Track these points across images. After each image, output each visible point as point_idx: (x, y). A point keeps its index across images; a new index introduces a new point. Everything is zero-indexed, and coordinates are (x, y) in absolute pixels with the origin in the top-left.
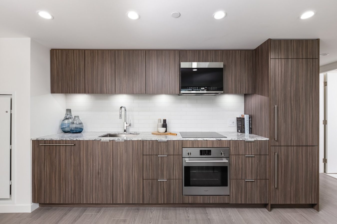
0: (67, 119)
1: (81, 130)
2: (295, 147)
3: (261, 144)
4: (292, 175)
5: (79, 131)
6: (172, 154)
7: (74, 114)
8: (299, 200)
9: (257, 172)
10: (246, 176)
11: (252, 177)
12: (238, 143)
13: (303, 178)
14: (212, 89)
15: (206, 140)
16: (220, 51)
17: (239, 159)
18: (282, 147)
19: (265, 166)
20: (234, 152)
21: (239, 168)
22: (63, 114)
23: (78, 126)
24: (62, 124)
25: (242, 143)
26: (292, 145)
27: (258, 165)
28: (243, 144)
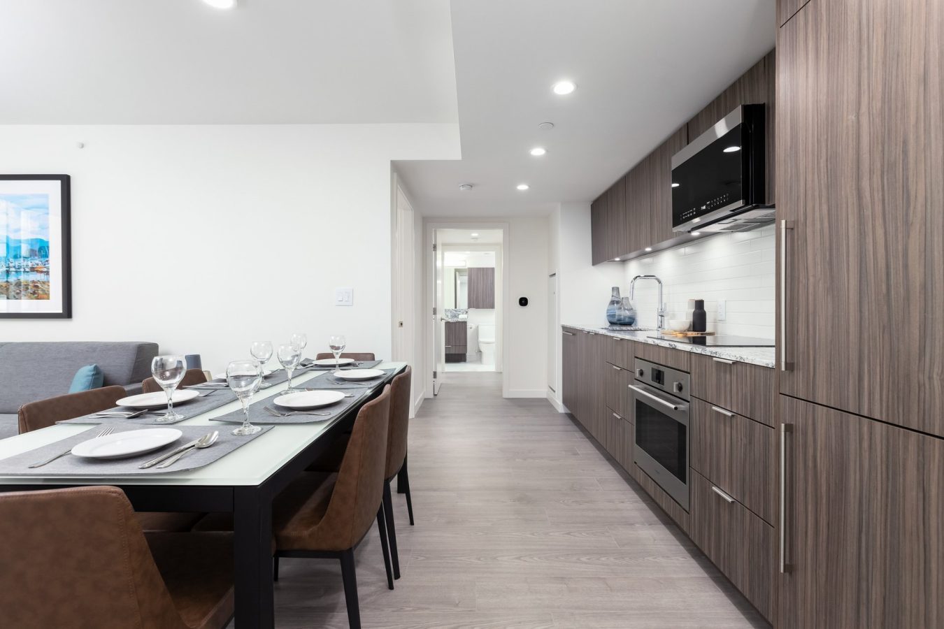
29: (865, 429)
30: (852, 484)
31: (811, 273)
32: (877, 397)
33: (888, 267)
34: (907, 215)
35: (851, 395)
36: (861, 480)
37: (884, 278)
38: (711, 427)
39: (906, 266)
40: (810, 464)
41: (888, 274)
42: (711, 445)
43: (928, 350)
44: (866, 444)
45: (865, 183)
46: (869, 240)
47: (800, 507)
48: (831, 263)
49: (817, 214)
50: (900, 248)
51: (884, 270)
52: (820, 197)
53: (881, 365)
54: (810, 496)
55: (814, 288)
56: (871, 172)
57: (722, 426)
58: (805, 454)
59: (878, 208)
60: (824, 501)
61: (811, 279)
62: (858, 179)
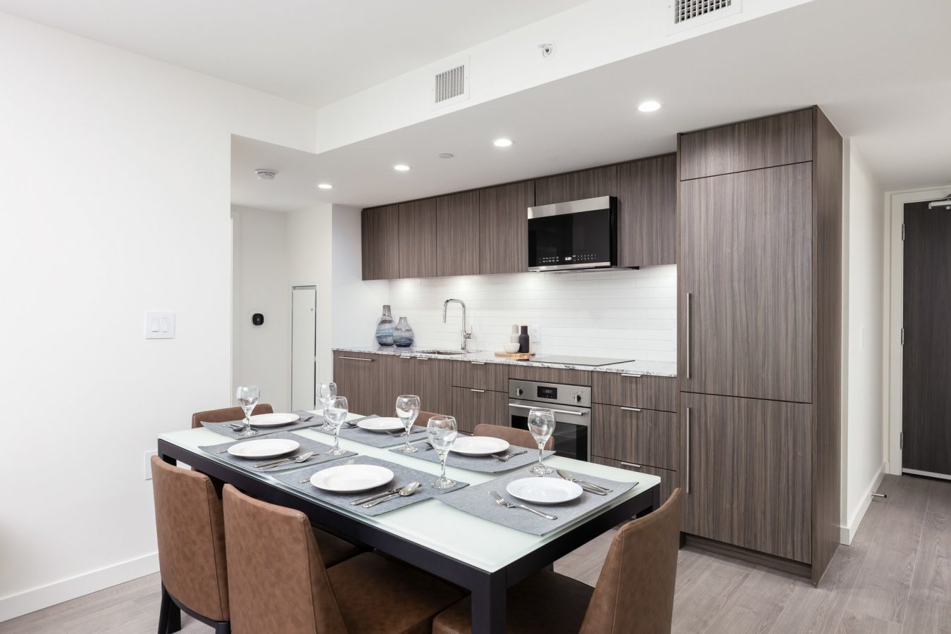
0: (383, 322)
1: (408, 342)
2: (743, 400)
3: (659, 387)
4: (736, 471)
5: (407, 344)
6: (493, 389)
7: (396, 315)
8: (755, 539)
9: (649, 450)
10: (624, 455)
11: (638, 460)
12: (608, 378)
13: (766, 486)
14: (587, 259)
15: (548, 367)
16: (615, 167)
17: (610, 414)
18: (709, 396)
19: (669, 437)
20: (600, 397)
21: (610, 434)
22: (379, 314)
23: (407, 335)
24: (377, 330)
25: (617, 380)
26: (736, 395)
27: (650, 433)
28: (619, 382)
29: (736, 402)
30: (729, 431)
31: (703, 324)
32: (742, 386)
33: (747, 326)
34: (757, 304)
35: (728, 386)
36: (734, 428)
37: (746, 330)
38: (616, 422)
39: (756, 327)
40: (703, 427)
41: (748, 329)
42: (616, 435)
43: (766, 363)
44: (736, 410)
45: (736, 284)
46: (738, 311)
47: (696, 453)
48: (716, 321)
49: (707, 293)
50: (754, 317)
51: (746, 328)
52: (709, 285)
53: (744, 372)
54: (702, 444)
55: (705, 332)
56: (739, 280)
57: (628, 419)
58: (699, 422)
59: (743, 298)
60: (712, 444)
61: (703, 328)
62: (732, 281)
